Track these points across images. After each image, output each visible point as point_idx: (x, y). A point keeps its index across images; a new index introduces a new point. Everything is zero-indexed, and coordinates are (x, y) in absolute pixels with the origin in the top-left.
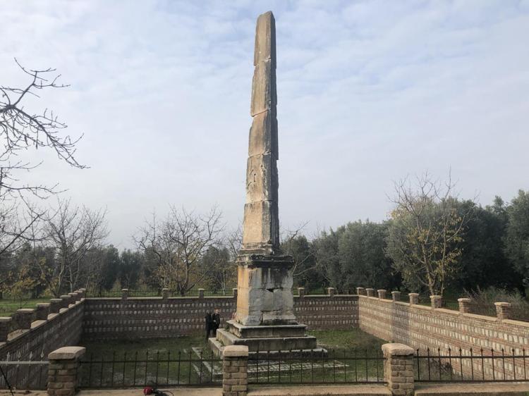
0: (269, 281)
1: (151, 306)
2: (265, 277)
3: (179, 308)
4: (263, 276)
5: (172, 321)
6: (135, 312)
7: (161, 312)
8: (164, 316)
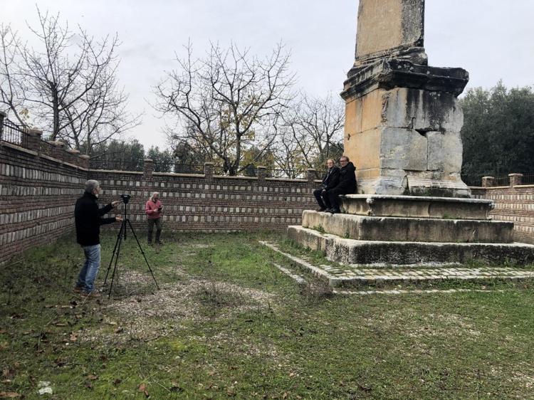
0: (420, 114)
1: (188, 186)
2: (413, 105)
3: (229, 192)
4: (409, 104)
5: (219, 209)
6: (165, 194)
7: (203, 196)
8: (207, 202)
